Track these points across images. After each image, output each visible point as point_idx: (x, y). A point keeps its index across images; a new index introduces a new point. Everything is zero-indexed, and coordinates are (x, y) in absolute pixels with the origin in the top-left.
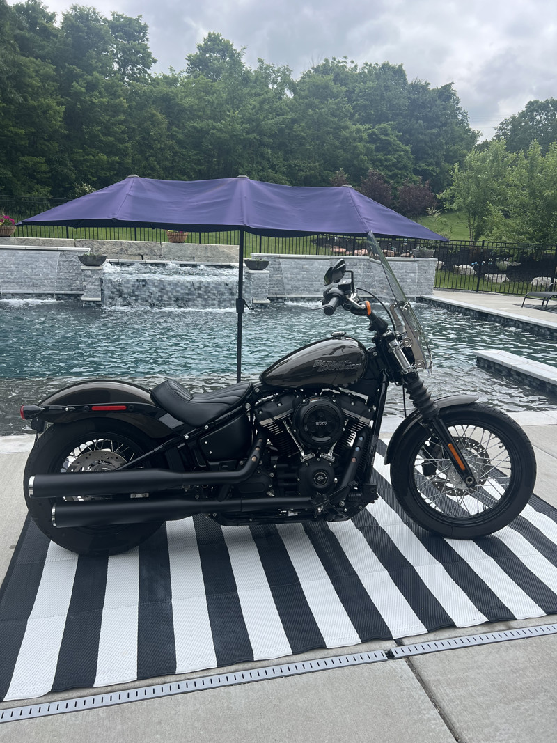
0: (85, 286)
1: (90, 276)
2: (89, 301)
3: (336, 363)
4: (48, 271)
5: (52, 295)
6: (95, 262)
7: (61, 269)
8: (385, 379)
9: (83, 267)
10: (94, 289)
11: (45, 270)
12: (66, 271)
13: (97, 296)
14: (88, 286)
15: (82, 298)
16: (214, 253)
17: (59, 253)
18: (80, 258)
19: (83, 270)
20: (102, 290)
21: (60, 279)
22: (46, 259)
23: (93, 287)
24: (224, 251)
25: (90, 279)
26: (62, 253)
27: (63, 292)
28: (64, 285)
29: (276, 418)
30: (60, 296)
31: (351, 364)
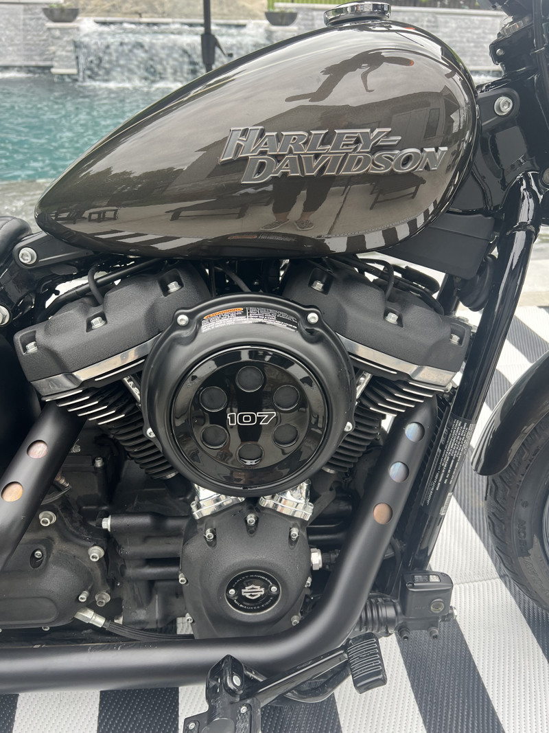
0: (54, 53)
1: (58, 38)
2: (62, 75)
3: (326, 140)
4: (13, 34)
5: (20, 68)
6: (64, 17)
7: (28, 31)
8: (526, 212)
9: (51, 24)
10: (67, 57)
11: (8, 32)
12: (35, 33)
13: (71, 67)
14: (59, 53)
15: (53, 70)
16: (232, 8)
17: (22, 7)
18: (45, 10)
19: (49, 29)
20: (77, 58)
21: (28, 44)
22: (7, 16)
23: (64, 53)
24: (244, 6)
25: (60, 42)
26: (27, 7)
27: (33, 63)
28: (34, 53)
29: (83, 375)
30: (31, 69)
31: (401, 146)
